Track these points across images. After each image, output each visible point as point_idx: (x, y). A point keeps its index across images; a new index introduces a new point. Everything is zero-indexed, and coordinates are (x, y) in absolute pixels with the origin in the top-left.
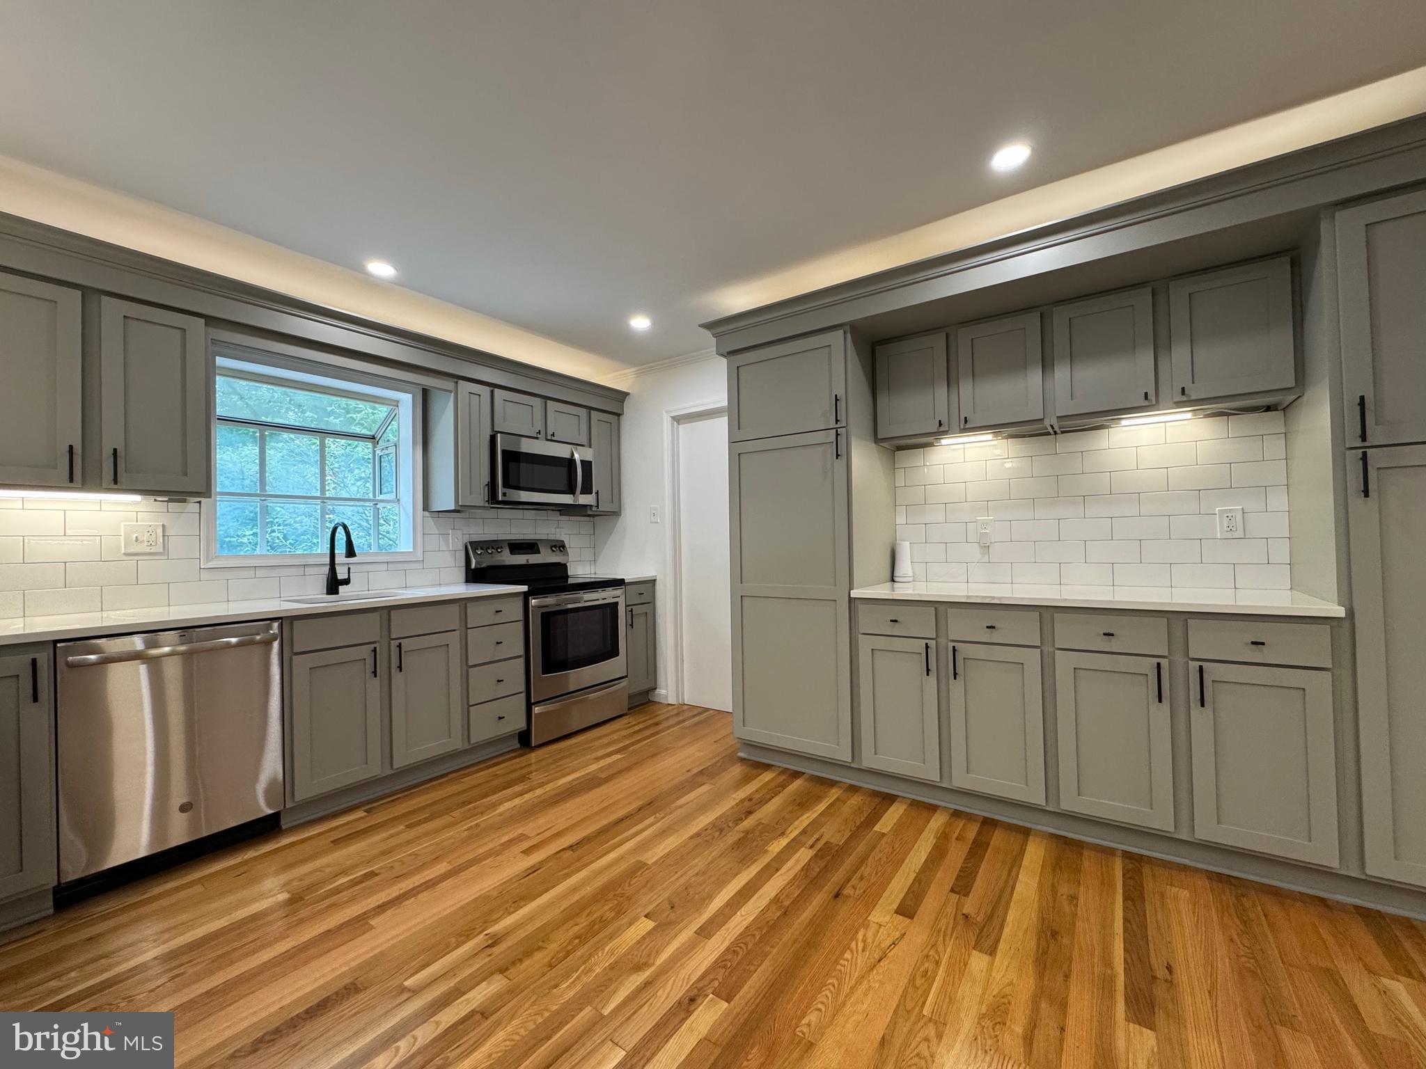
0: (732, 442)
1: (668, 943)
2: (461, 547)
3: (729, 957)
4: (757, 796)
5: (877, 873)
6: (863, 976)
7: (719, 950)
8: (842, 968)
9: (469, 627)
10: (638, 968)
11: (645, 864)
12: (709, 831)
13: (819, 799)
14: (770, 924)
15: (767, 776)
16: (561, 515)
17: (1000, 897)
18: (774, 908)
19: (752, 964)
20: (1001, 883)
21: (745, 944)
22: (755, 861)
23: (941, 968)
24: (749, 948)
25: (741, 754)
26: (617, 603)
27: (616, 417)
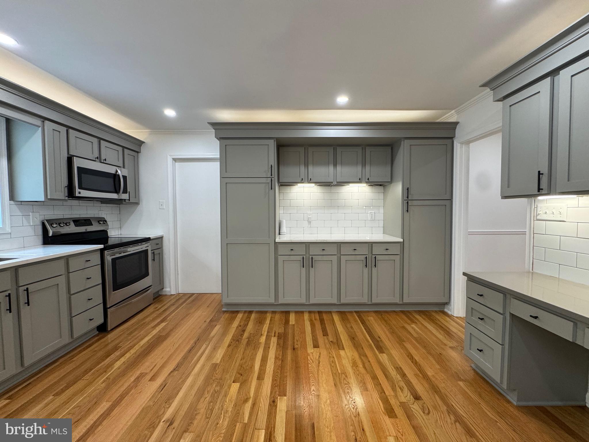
0: (222, 177)
1: (250, 388)
2: (38, 223)
3: (275, 382)
4: (242, 324)
5: (300, 338)
6: (318, 370)
7: (270, 382)
8: (311, 370)
9: (71, 271)
10: (246, 400)
11: (217, 364)
12: (233, 342)
13: (265, 319)
14: (280, 366)
15: (240, 316)
16: (102, 203)
17: (336, 333)
18: (277, 361)
19: (284, 381)
20: (334, 329)
21: (277, 376)
22: (259, 347)
23: (335, 358)
24: (279, 377)
25: (223, 309)
26: (147, 250)
27: (137, 153)
